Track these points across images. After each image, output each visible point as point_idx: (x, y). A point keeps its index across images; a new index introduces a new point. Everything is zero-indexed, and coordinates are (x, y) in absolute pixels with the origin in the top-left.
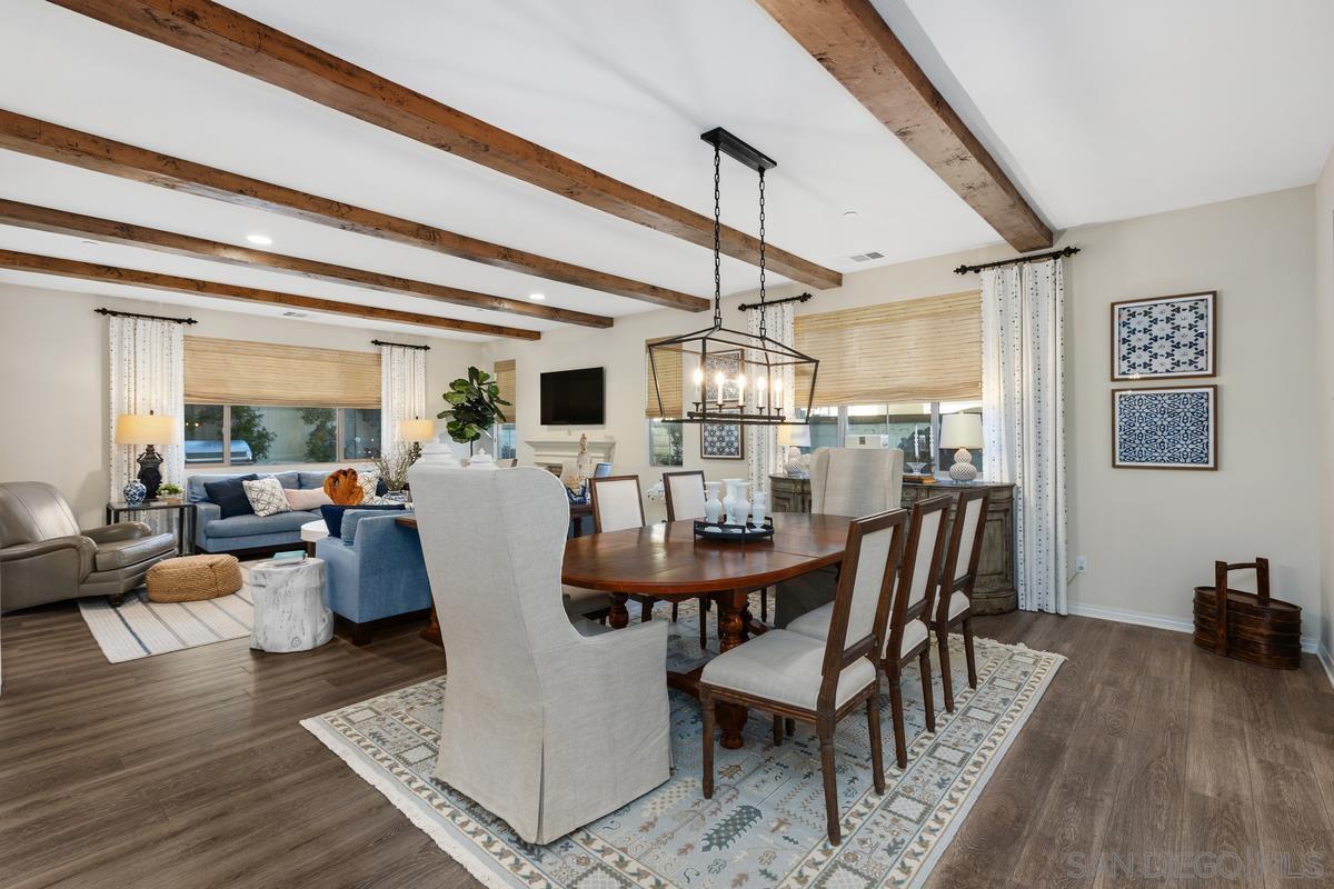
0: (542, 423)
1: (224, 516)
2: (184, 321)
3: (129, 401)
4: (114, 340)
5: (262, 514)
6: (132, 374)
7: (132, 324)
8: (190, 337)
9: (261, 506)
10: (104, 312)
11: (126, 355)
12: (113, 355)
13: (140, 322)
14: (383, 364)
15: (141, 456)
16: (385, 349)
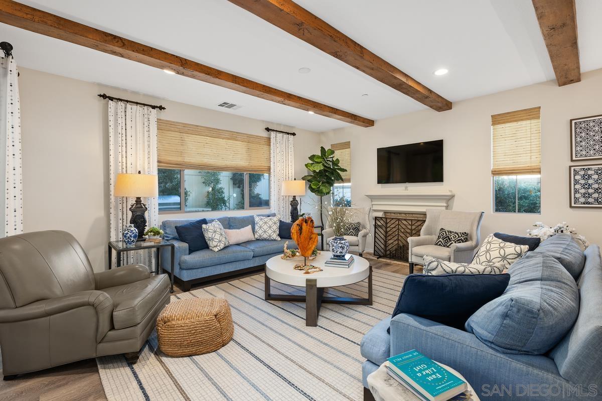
0: (379, 183)
1: (191, 251)
2: (157, 107)
3: (122, 165)
4: (111, 118)
5: (216, 249)
6: (124, 145)
7: (123, 107)
8: (160, 120)
9: (215, 244)
10: (104, 96)
11: (120, 131)
12: (111, 130)
13: (129, 106)
14: (272, 144)
15: (132, 206)
16: (273, 134)
